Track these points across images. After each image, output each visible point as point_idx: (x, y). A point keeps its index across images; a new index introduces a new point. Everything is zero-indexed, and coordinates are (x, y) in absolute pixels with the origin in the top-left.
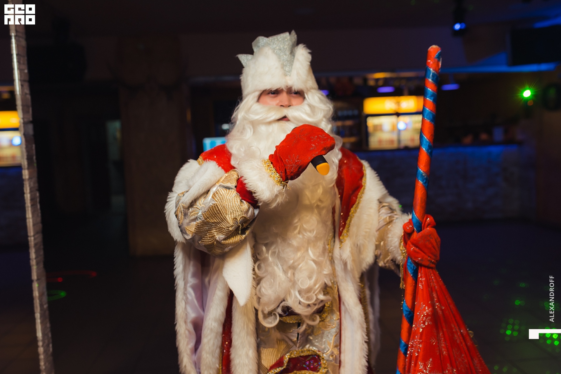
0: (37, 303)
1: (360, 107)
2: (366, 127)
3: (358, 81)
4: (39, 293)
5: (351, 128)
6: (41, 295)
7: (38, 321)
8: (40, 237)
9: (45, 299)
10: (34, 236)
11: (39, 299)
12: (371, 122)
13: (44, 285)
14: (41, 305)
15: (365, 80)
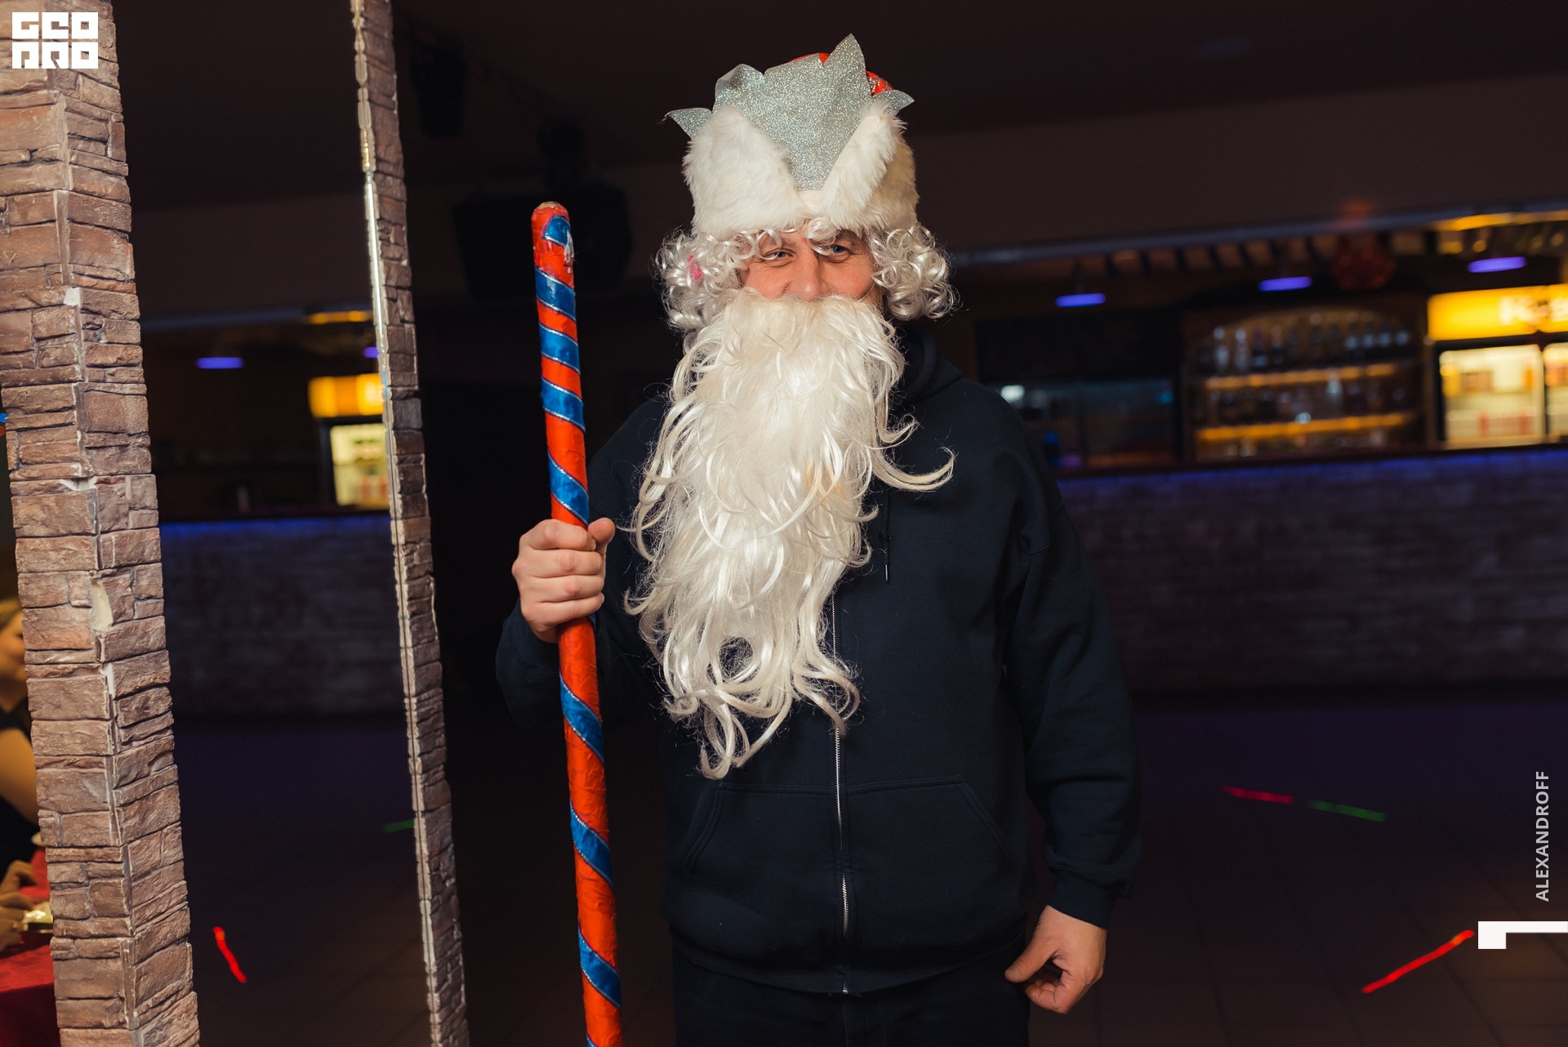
0: (424, 872)
1: (1418, 320)
2: (1439, 380)
3: (1407, 244)
4: (430, 846)
5: (1386, 384)
6: (436, 854)
7: (427, 922)
8: (435, 700)
9: (448, 862)
10: (418, 694)
11: (429, 862)
12: (1452, 364)
13: (446, 824)
14: (436, 880)
15: (1431, 238)
